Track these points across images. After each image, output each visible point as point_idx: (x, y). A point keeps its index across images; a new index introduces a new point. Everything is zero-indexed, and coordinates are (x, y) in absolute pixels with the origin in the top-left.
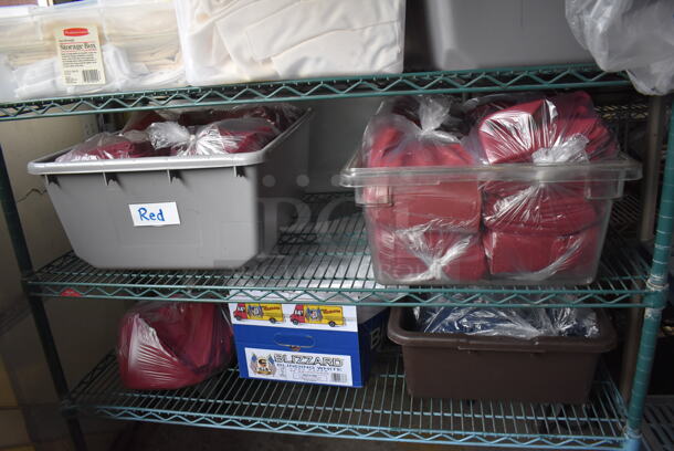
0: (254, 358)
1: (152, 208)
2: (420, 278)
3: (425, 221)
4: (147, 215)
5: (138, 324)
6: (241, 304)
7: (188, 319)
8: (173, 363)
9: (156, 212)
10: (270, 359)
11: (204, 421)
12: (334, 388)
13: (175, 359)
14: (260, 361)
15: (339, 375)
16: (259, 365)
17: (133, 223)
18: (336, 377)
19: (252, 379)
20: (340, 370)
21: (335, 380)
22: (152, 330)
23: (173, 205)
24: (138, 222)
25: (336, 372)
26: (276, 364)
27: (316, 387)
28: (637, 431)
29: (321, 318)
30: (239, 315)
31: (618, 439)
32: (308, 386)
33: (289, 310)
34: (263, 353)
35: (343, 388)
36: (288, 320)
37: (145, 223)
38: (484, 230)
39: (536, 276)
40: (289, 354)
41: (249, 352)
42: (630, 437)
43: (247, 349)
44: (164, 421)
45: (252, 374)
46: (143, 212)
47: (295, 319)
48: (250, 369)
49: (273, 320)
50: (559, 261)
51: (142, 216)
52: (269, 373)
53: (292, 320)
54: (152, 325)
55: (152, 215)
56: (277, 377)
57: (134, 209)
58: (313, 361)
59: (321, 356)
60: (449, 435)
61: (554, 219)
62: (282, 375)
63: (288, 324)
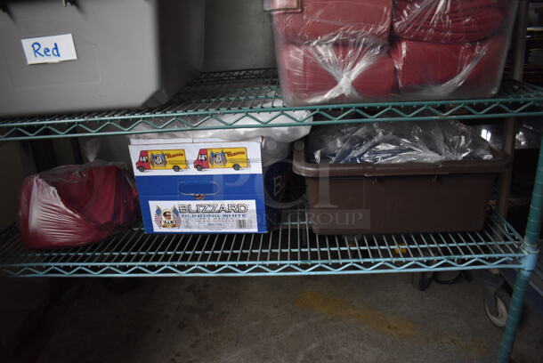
0: (158, 211)
1: (47, 42)
2: (329, 95)
3: (334, 29)
4: (41, 51)
5: (38, 184)
6: (143, 154)
7: (90, 184)
8: (75, 219)
9: (51, 47)
10: (175, 211)
11: (109, 271)
12: (240, 235)
13: (78, 216)
14: (165, 214)
15: (244, 221)
16: (164, 219)
17: (26, 61)
18: (241, 224)
19: (157, 233)
20: (245, 216)
21: (241, 227)
22: (53, 189)
23: (69, 37)
24: (32, 59)
25: (241, 218)
26: (180, 215)
27: (222, 235)
28: (535, 246)
29: (225, 161)
30: (142, 166)
31: (517, 255)
32: (213, 235)
33: (192, 155)
34: (167, 205)
35: (249, 235)
36: (192, 166)
37: (40, 60)
38: (392, 39)
39: (442, 90)
40: (193, 204)
41: (153, 205)
42: (529, 253)
43: (150, 202)
44: (67, 274)
45: (157, 229)
46: (36, 47)
47: (199, 165)
48: (154, 223)
49: (176, 168)
50: (467, 70)
51: (36, 51)
52: (174, 226)
53: (196, 167)
54: (52, 184)
55: (47, 50)
56: (182, 230)
57: (27, 44)
58: (218, 209)
59: (226, 203)
60: (359, 263)
61: (463, 23)
62: (187, 227)
63: (192, 171)
